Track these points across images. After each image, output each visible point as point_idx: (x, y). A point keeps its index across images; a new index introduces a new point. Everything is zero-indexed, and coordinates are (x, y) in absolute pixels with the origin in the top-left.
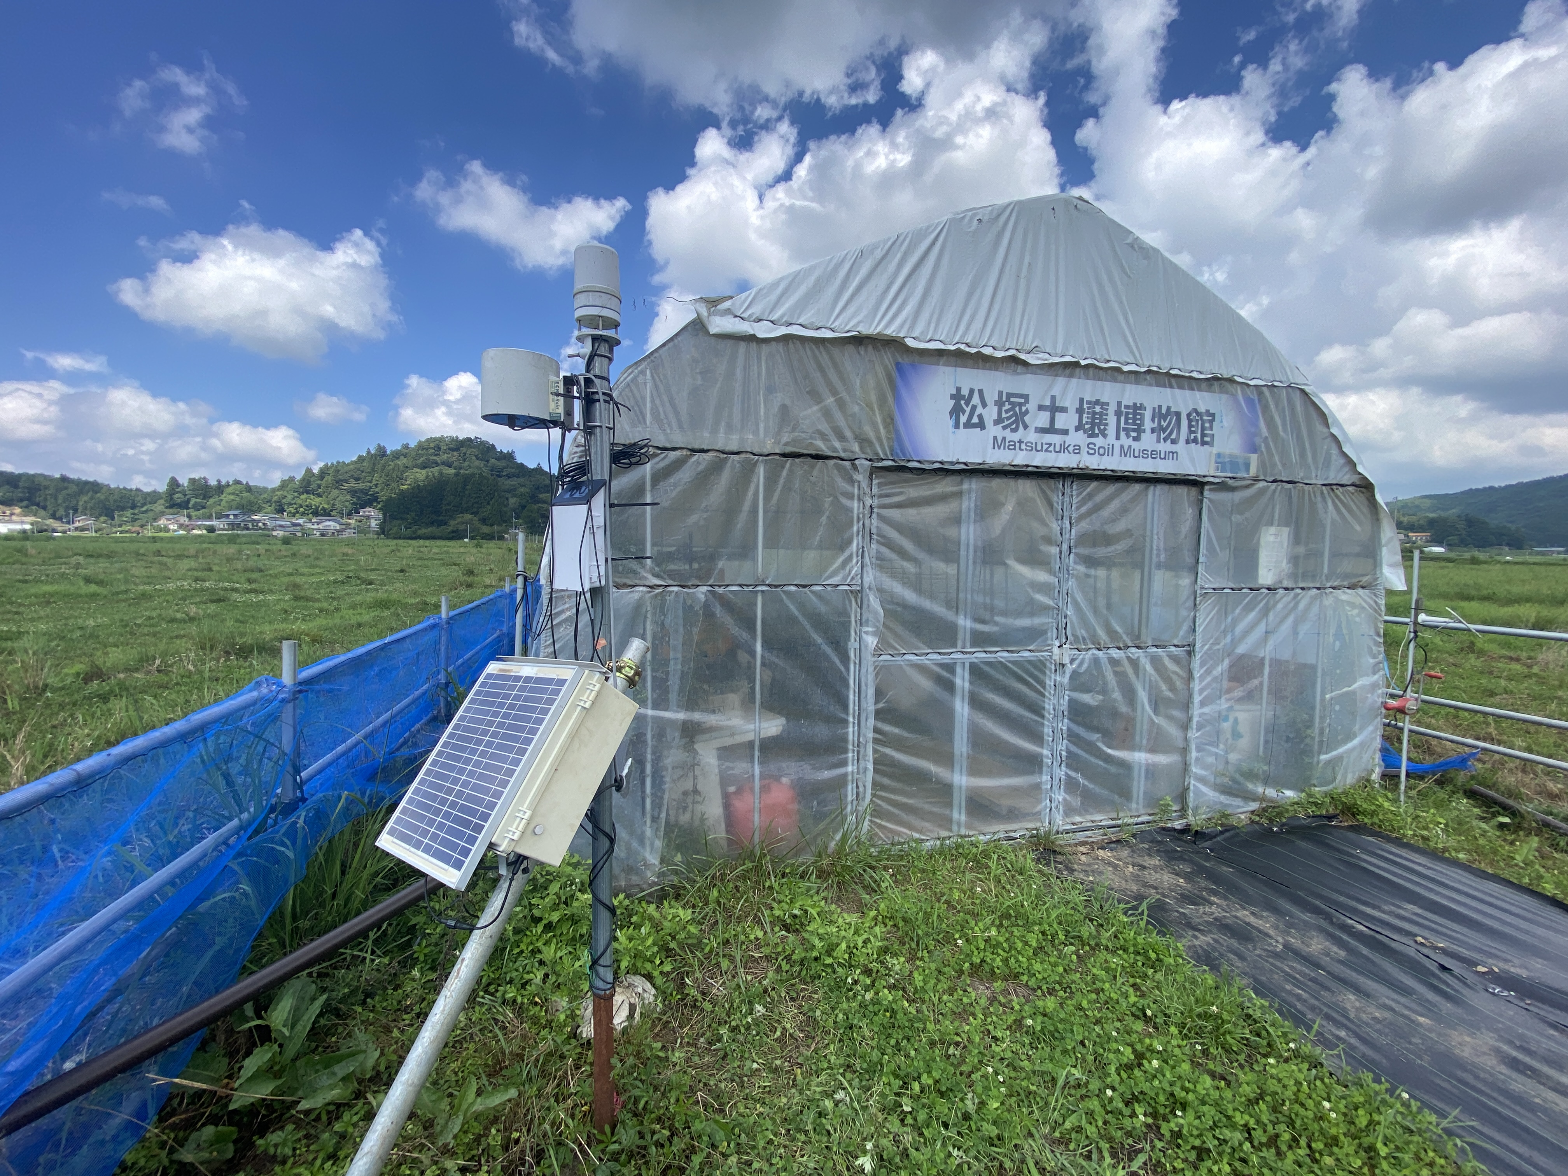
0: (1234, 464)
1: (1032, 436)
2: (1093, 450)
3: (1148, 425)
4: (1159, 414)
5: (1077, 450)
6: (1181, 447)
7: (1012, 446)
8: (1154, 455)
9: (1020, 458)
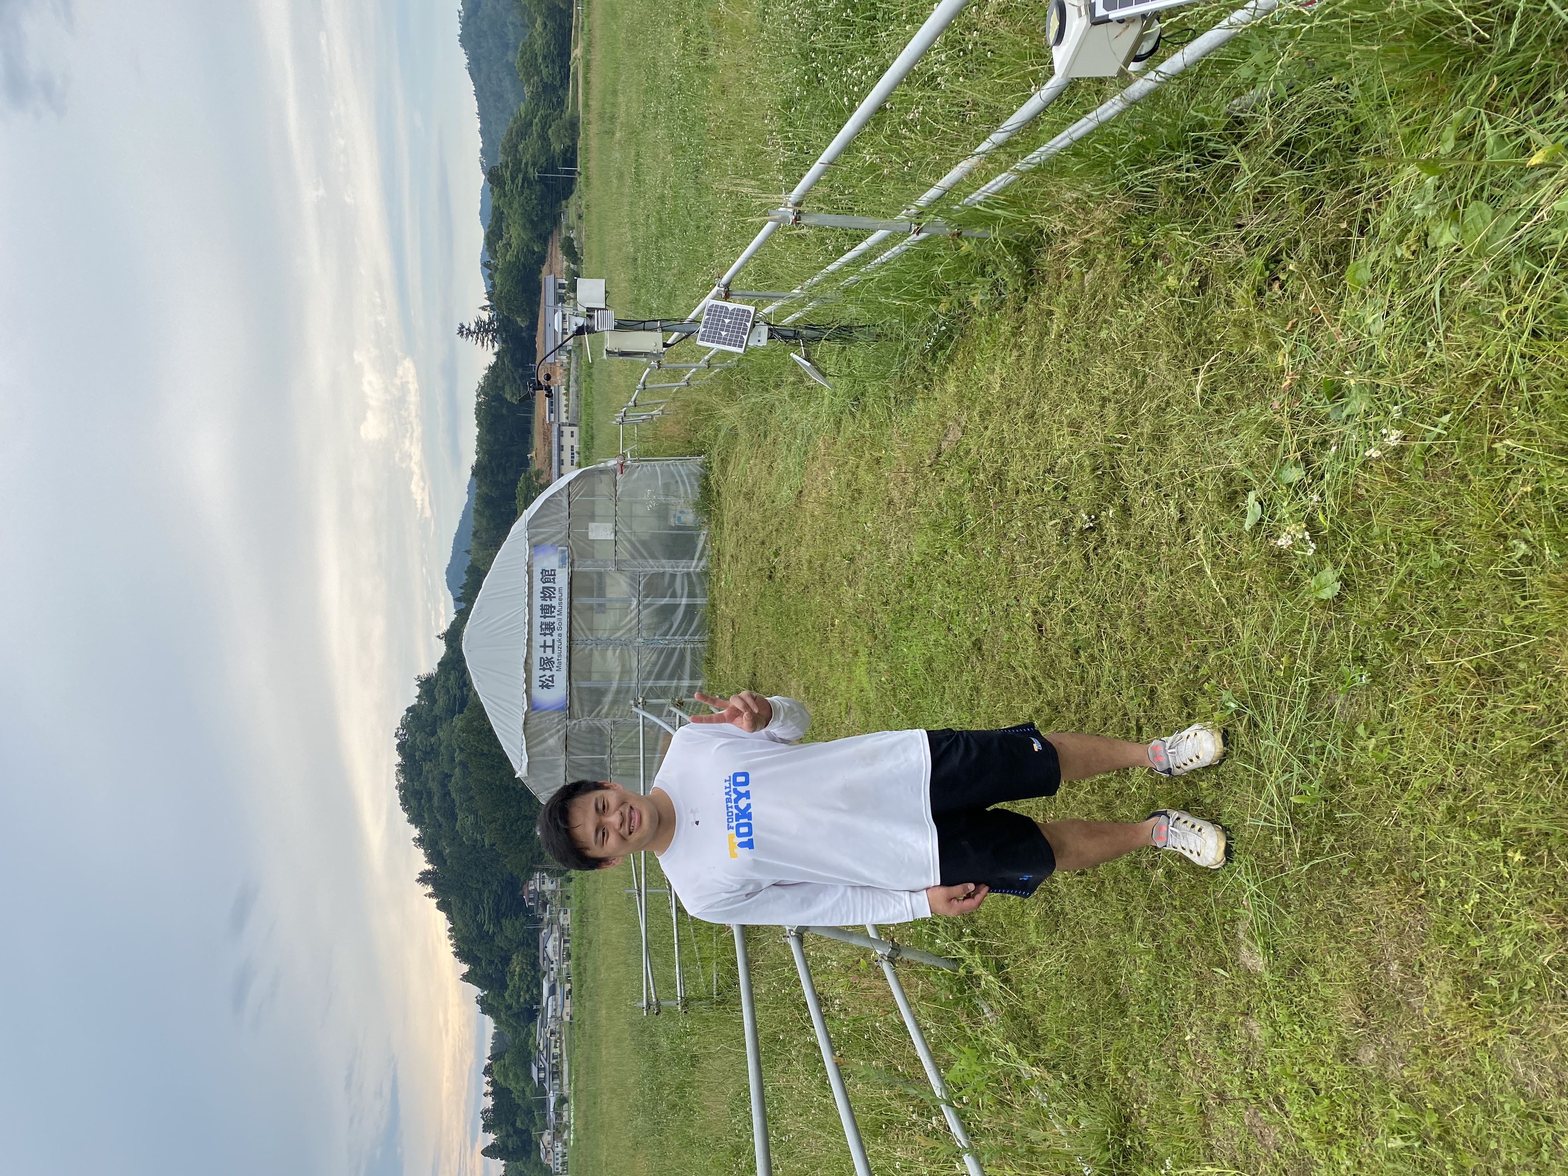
0: (563, 560)
1: (555, 656)
2: (560, 629)
3: (548, 603)
4: (544, 598)
5: (560, 635)
6: (557, 586)
7: (560, 663)
8: (560, 599)
9: (564, 661)
